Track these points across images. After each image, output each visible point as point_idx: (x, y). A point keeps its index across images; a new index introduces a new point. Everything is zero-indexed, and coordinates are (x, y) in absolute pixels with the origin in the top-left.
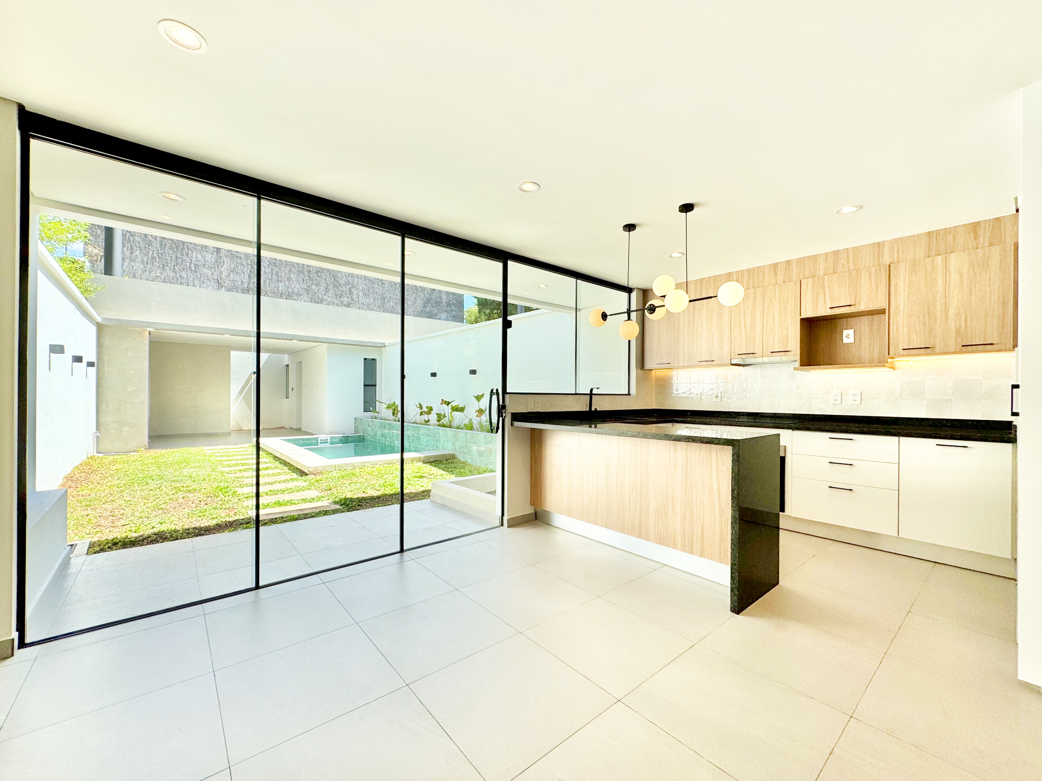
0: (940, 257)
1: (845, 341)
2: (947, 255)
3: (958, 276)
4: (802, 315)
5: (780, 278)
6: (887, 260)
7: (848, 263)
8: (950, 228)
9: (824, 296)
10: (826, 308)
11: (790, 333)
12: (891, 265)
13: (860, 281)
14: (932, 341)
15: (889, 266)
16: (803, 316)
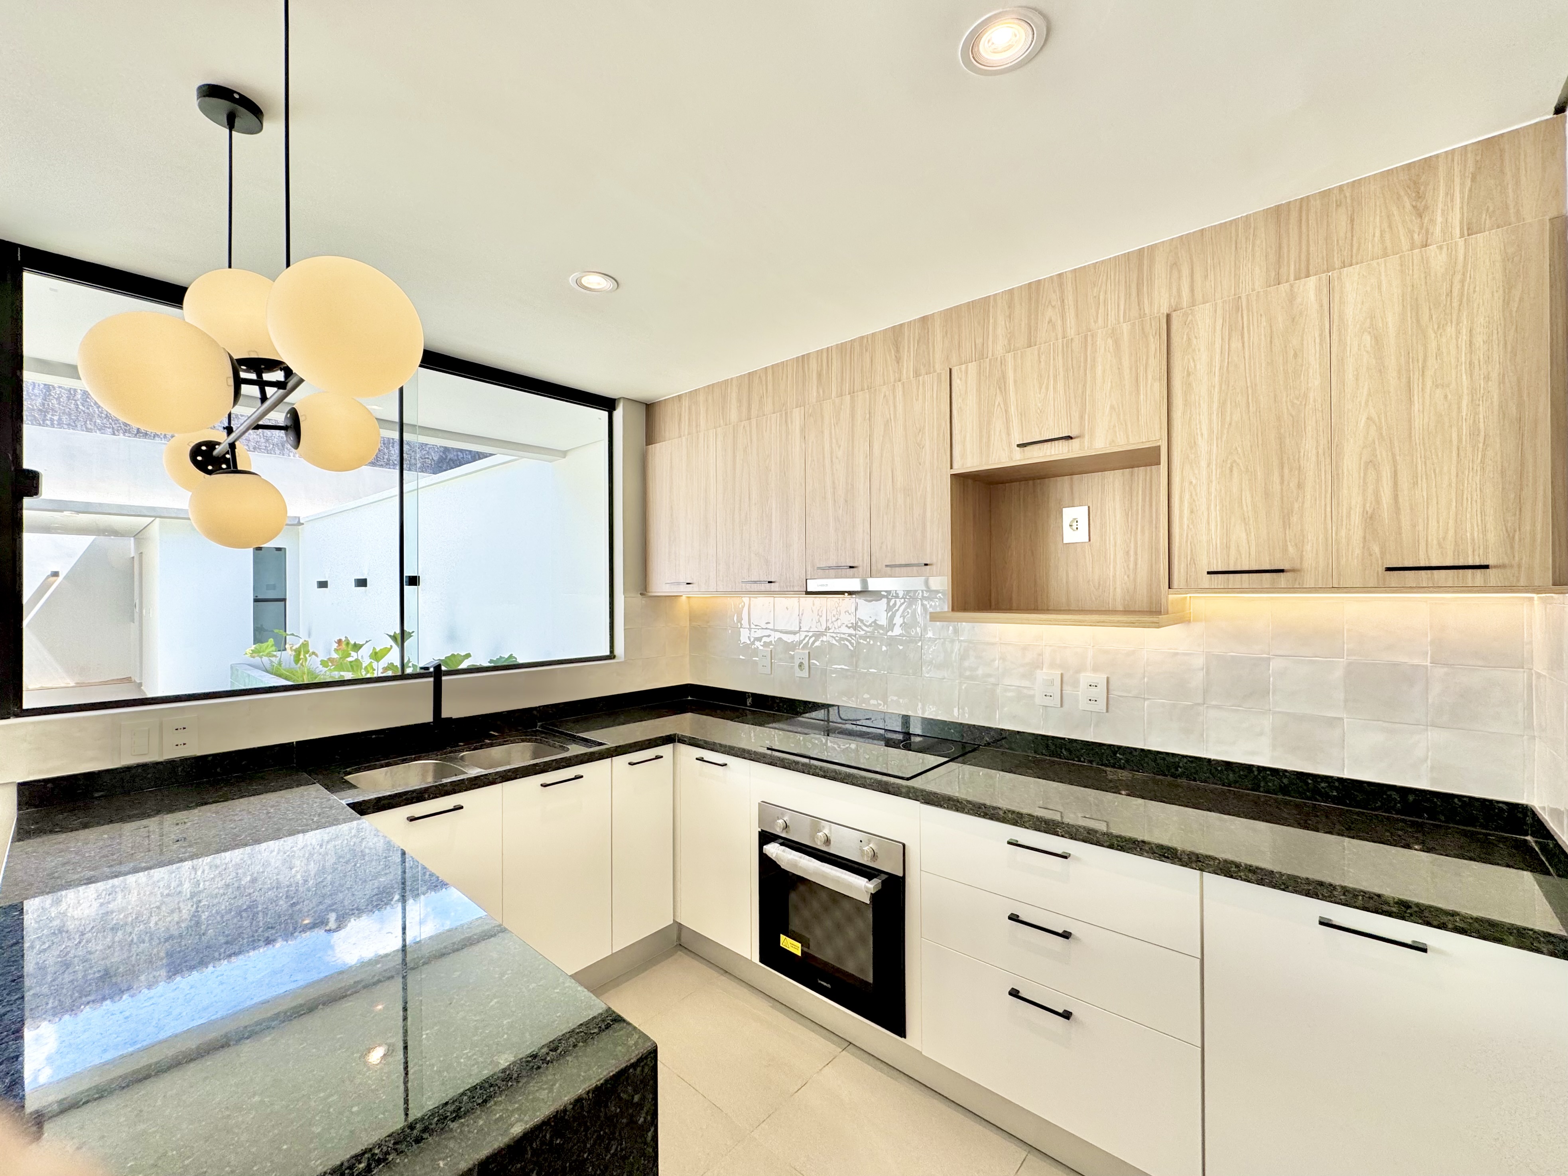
0: (1312, 281)
1: (1069, 536)
2: (1334, 274)
3: (1367, 339)
4: (955, 466)
5: (908, 365)
6: (1161, 302)
7: (1063, 318)
8: (1341, 188)
9: (1006, 411)
10: (1010, 444)
11: (929, 514)
12: (1174, 315)
13: (1093, 367)
14: (1291, 550)
15: (1168, 316)
16: (958, 469)
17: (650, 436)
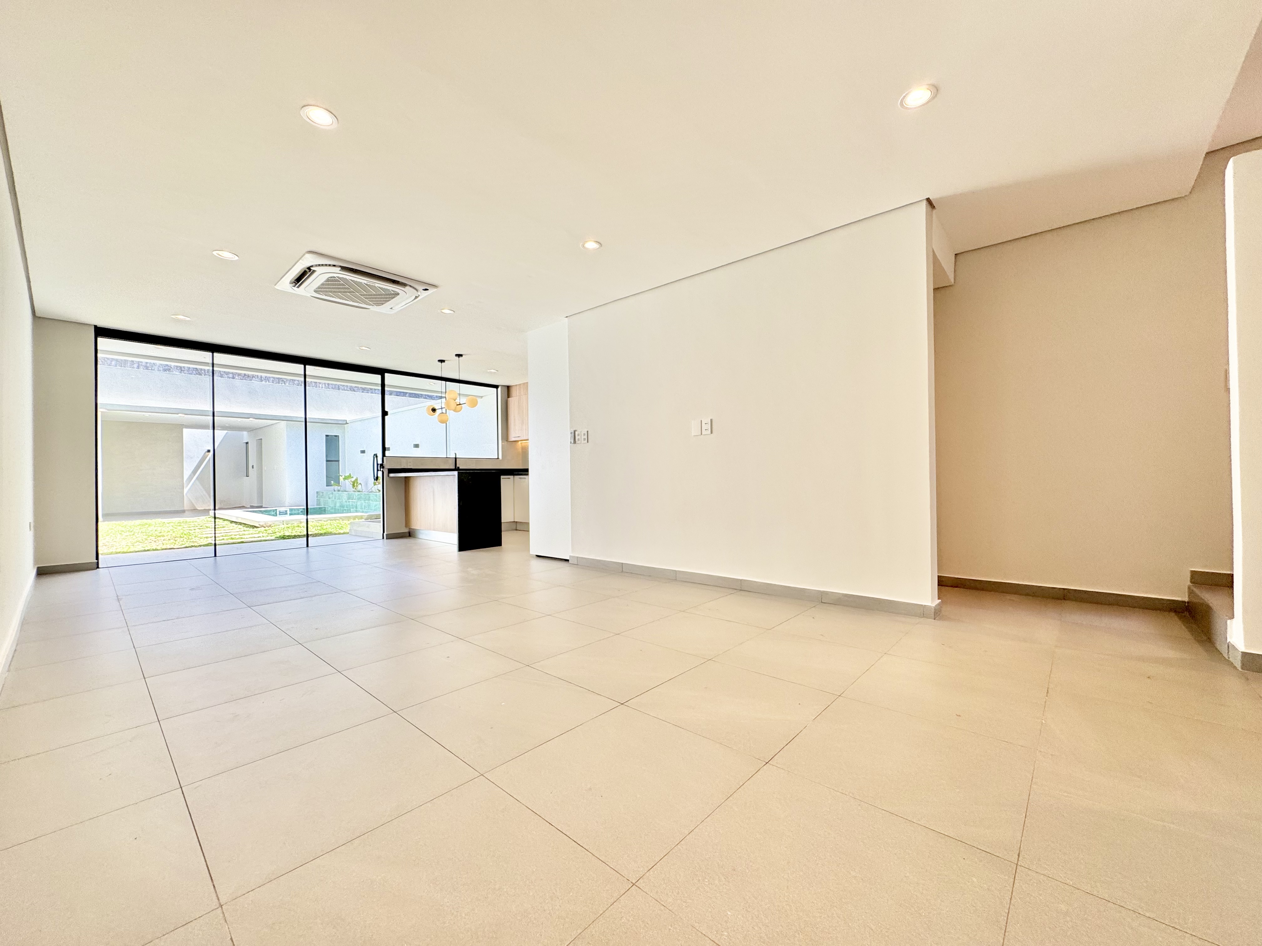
17: (509, 396)
